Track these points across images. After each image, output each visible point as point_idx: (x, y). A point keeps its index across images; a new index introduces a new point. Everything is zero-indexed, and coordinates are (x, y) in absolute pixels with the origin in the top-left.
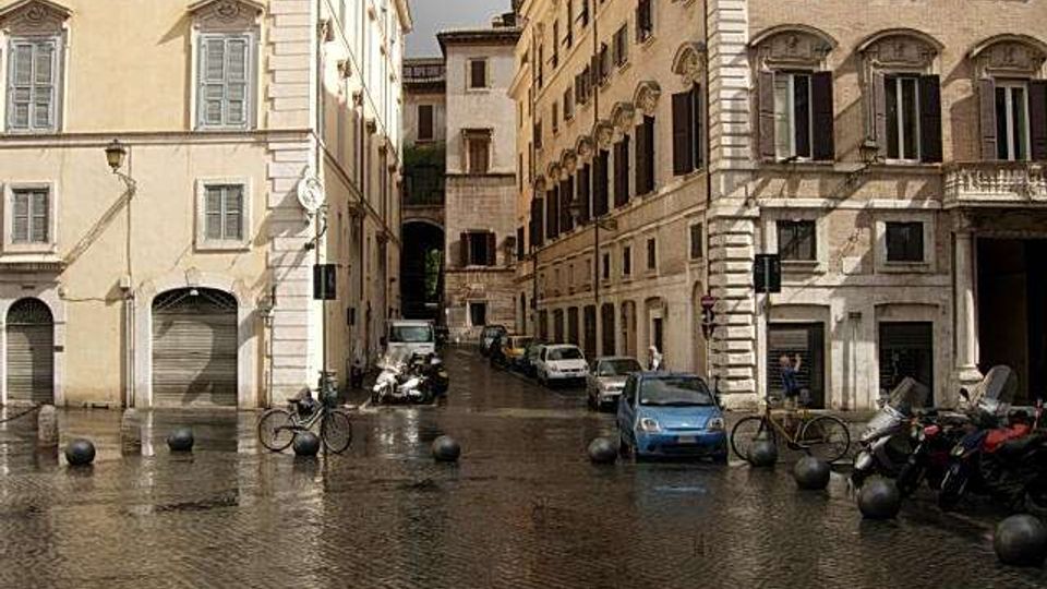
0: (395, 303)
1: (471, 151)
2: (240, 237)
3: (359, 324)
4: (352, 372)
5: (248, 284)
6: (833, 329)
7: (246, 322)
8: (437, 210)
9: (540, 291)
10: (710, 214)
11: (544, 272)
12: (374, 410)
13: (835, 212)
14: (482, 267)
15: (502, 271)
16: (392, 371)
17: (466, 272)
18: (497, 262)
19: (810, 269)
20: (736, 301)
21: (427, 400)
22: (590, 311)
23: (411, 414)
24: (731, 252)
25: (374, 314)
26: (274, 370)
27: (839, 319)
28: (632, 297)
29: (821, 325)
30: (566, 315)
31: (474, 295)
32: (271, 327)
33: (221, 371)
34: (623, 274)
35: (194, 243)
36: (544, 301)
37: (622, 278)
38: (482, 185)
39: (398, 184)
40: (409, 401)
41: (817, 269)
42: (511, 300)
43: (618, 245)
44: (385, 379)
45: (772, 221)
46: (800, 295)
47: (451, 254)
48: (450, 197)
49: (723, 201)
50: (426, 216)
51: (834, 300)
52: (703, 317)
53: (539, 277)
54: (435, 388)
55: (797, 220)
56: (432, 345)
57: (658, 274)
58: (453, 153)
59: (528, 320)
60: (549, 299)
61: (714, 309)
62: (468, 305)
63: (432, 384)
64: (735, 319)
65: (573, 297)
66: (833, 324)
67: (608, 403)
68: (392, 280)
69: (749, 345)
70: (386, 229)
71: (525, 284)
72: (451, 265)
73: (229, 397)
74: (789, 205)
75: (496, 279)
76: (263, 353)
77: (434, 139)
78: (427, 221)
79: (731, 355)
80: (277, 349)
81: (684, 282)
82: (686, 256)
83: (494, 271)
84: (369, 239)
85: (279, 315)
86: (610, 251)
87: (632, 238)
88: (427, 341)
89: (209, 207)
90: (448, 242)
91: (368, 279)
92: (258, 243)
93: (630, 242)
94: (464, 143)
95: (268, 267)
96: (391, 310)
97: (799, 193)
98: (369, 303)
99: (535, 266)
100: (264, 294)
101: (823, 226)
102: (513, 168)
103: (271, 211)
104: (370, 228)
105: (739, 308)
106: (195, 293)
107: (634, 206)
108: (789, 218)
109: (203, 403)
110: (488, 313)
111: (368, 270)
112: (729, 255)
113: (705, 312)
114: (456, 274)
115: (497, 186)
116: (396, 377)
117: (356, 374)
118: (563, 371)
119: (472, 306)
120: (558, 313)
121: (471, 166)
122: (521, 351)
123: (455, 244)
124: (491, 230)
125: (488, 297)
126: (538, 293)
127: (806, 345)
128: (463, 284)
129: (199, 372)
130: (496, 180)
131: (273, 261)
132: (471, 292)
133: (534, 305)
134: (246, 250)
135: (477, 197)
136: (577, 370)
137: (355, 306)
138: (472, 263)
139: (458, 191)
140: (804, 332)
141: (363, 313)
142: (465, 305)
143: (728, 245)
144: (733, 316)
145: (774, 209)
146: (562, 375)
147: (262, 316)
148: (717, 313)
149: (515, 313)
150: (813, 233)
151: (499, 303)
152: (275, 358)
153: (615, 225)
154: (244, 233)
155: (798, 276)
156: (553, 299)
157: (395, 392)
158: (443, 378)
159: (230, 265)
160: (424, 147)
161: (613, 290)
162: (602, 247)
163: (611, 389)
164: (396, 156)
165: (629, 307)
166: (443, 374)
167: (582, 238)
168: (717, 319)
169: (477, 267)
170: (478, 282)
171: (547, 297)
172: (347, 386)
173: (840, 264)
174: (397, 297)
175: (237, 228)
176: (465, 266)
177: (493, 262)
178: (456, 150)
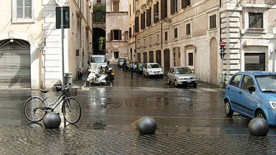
0: (91, 51)
1: (114, 4)
2: (31, 17)
3: (80, 56)
4: (78, 73)
5: (35, 37)
6: (269, 55)
7: (34, 53)
8: (103, 24)
9: (137, 47)
10: (221, 10)
11: (139, 41)
12: (88, 89)
13: (270, 9)
14: (117, 41)
15: (124, 42)
16: (94, 73)
17: (112, 42)
18: (122, 39)
19: (261, 32)
20: (234, 44)
21: (108, 84)
22: (158, 52)
23: (102, 90)
24: (232, 25)
25: (85, 53)
26: (46, 73)
27: (271, 52)
28: (179, 46)
29: (264, 54)
30: (148, 54)
31: (115, 49)
32: (44, 55)
33: (24, 74)
34: (174, 38)
35: (11, 20)
36: (140, 50)
37: (174, 39)
38: (117, 15)
39: (92, 13)
40: (102, 84)
41: (263, 32)
42: (127, 51)
43: (171, 28)
44: (91, 76)
45: (247, 12)
46: (257, 42)
47: (108, 37)
48: (107, 19)
49: (228, 4)
50: (99, 26)
51: (269, 44)
52: (221, 50)
53: (137, 42)
54: (110, 79)
55: (256, 12)
56: (106, 63)
57: (192, 36)
58: (108, 6)
59: (133, 56)
60: (141, 49)
61: (224, 47)
62: (113, 52)
63: (109, 77)
64: (233, 51)
65: (151, 48)
66: (269, 54)
67: (181, 84)
68: (90, 43)
69: (237, 62)
70: (88, 26)
71: (132, 45)
72: (108, 40)
73: (27, 85)
74: (253, 6)
75: (122, 44)
76: (42, 66)
77: (101, 3)
78: (100, 27)
79: (231, 66)
80: (47, 64)
81: (206, 38)
82: (207, 27)
83: (121, 42)
84: (83, 27)
85: (47, 50)
86: (168, 30)
87: (179, 24)
88: (104, 62)
89: (18, 5)
90: (107, 33)
91: (83, 41)
92: (39, 20)
93: (177, 27)
94: (112, 2)
95: (43, 30)
96: (90, 53)
97: (256, 2)
98: (83, 49)
99: (136, 39)
100: (41, 41)
101: (266, 15)
102: (127, 10)
103: (44, 6)
104: (83, 24)
105: (235, 47)
106: (12, 41)
107: (179, 13)
108: (253, 11)
109: (17, 87)
110: (119, 55)
111: (83, 38)
112: (231, 26)
113: (221, 48)
114: (109, 43)
115: (122, 15)
116: (96, 75)
117: (79, 74)
118: (154, 72)
119: (114, 52)
120: (145, 54)
121: (114, 10)
122: (135, 66)
123: (109, 33)
124: (120, 29)
125: (119, 50)
126: (137, 48)
127: (258, 62)
128: (112, 46)
129: (15, 74)
130: (121, 14)
131: (45, 28)
132: (114, 48)
133: (135, 51)
134: (33, 23)
135: (115, 19)
136: (159, 72)
137: (79, 49)
138: (114, 39)
139: (110, 17)
140: (258, 57)
141: (82, 53)
142: (112, 52)
143: (230, 22)
144: (232, 50)
145: (248, 7)
146: (154, 74)
147: (41, 50)
148: (226, 49)
149: (128, 54)
150: (262, 17)
151: (123, 51)
152: (46, 68)
153: (170, 21)
154: (33, 15)
155: (256, 34)
156: (144, 49)
157: (96, 81)
158: (112, 75)
159: (27, 29)
160: (98, 5)
161: (169, 44)
162: (164, 30)
163: (181, 79)
164: (91, 3)
165: (177, 49)
166: (113, 74)
167: (155, 27)
168: (226, 51)
169: (115, 40)
170: (116, 45)
171: (140, 48)
172: (77, 78)
173: (272, 30)
174: (92, 49)
175: (29, 13)
176: (112, 40)
177: (121, 39)
178: (109, 5)
